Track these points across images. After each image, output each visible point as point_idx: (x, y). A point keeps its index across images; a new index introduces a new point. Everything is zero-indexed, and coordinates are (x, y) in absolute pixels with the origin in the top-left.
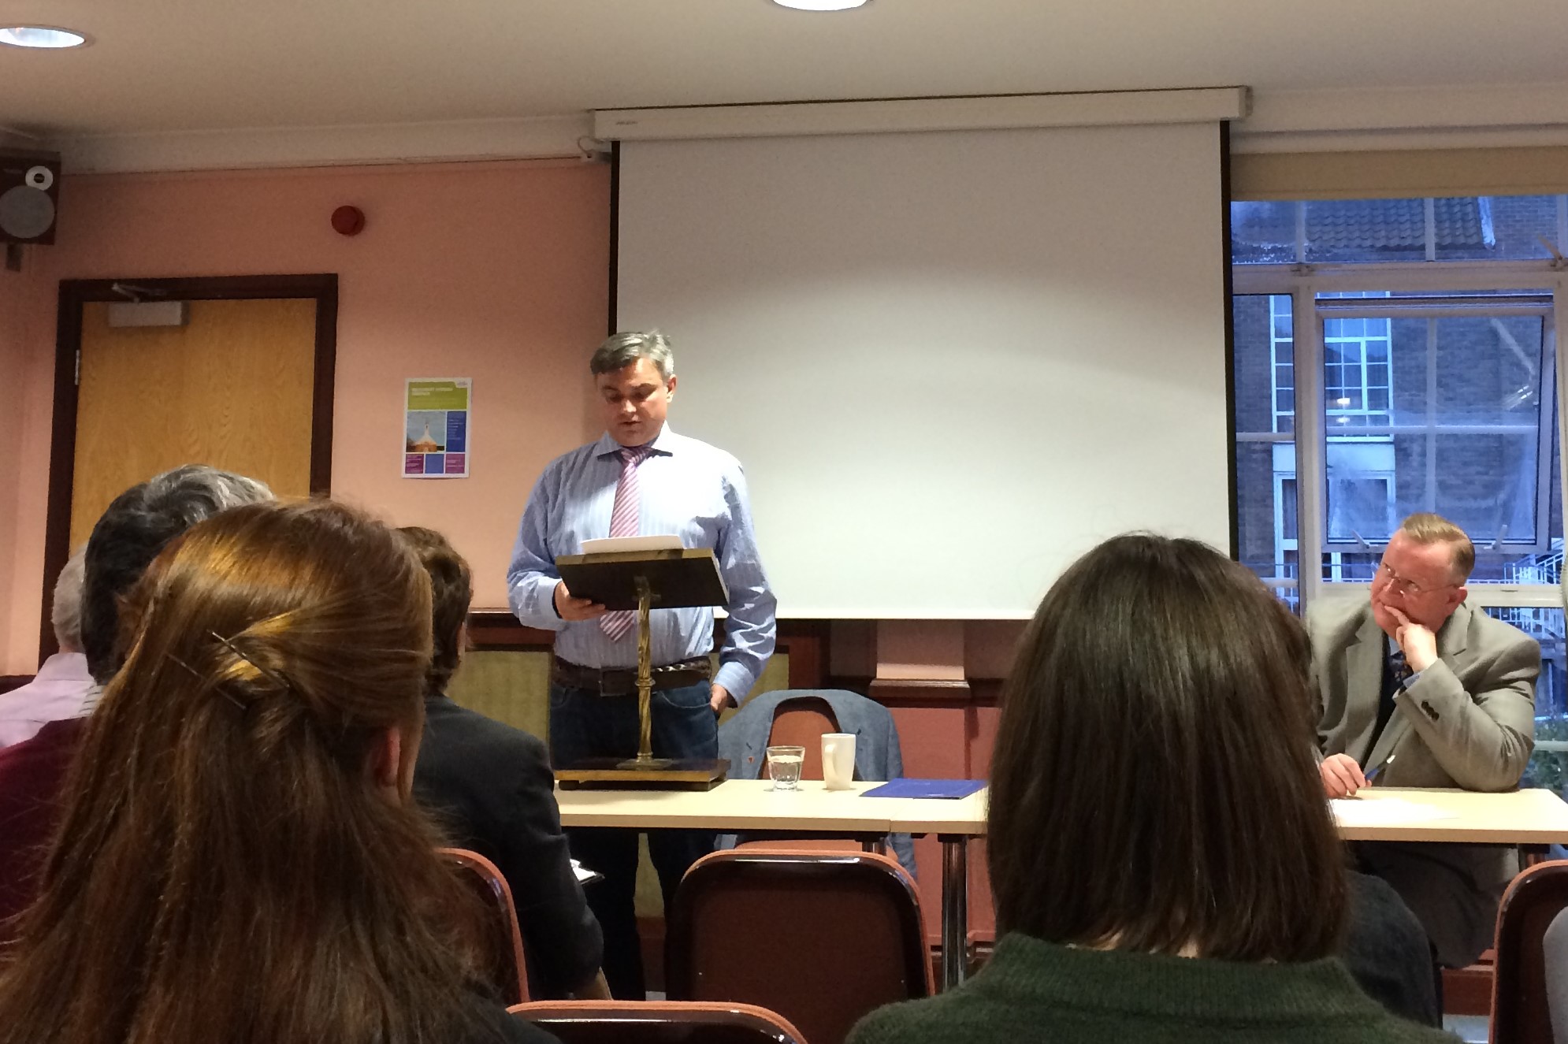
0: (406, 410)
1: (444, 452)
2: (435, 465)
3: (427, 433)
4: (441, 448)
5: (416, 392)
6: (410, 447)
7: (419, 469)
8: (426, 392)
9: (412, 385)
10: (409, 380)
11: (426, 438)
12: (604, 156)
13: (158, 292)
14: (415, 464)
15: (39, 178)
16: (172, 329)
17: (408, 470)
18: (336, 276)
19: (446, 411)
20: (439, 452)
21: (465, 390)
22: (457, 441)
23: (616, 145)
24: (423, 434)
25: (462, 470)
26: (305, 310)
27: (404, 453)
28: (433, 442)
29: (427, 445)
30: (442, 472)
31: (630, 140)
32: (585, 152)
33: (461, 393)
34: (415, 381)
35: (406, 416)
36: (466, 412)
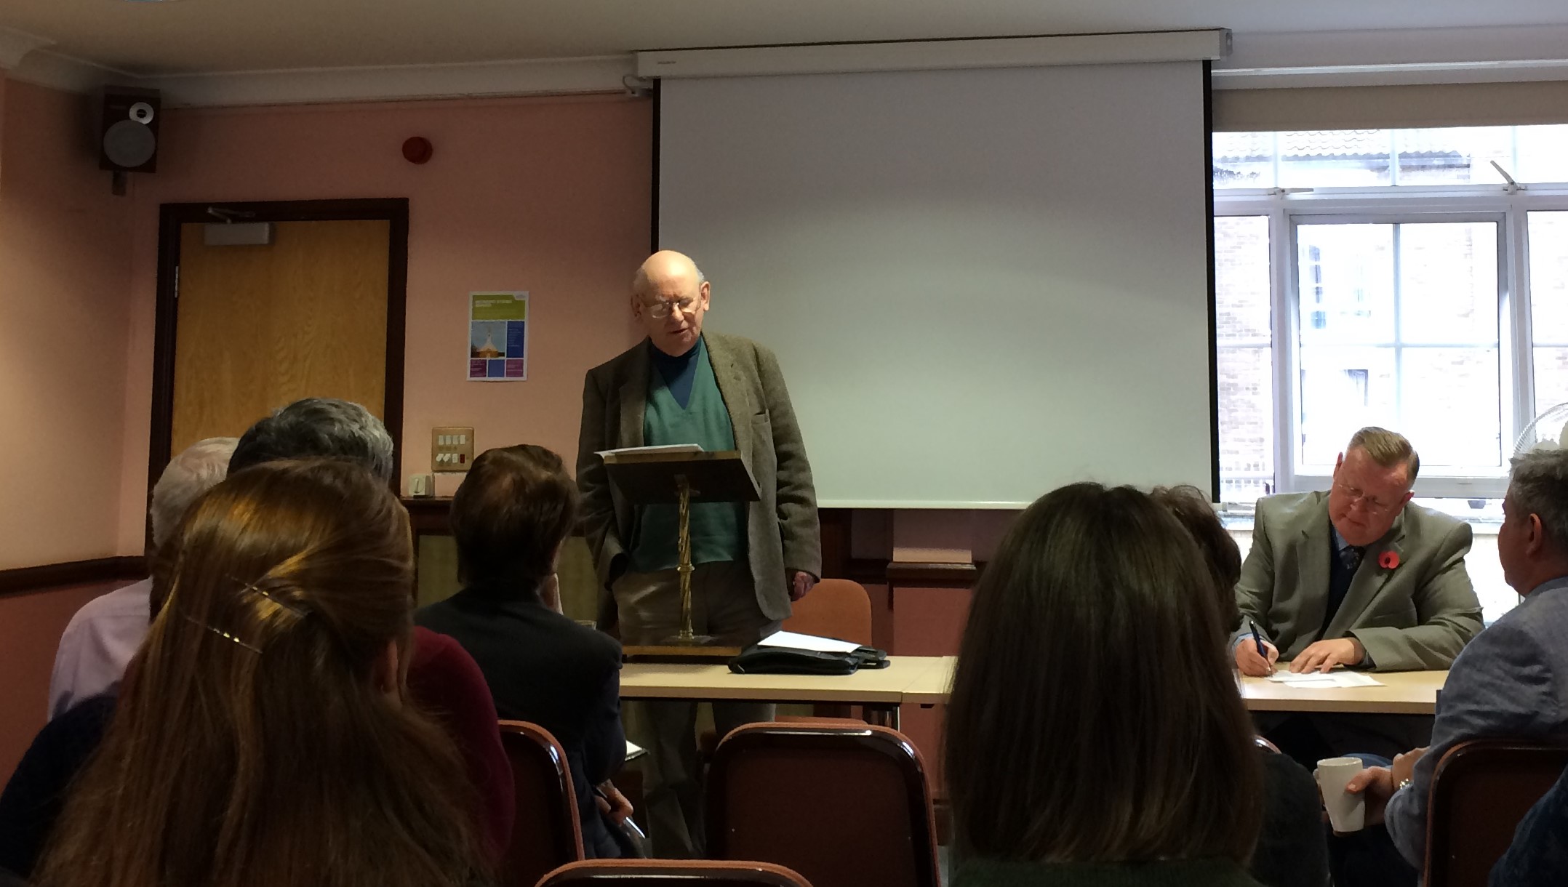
0: (470, 321)
1: (505, 358)
2: (497, 369)
3: (489, 341)
4: (502, 354)
5: (480, 304)
6: (475, 353)
7: (483, 372)
8: (487, 304)
9: (475, 298)
10: (473, 293)
11: (488, 346)
12: (646, 91)
13: (247, 214)
14: (478, 369)
15: (141, 114)
16: (261, 246)
17: (473, 374)
18: (407, 200)
19: (507, 321)
20: (500, 358)
21: (523, 302)
22: (516, 348)
23: (657, 82)
24: (485, 340)
26: (379, 230)
27: (469, 359)
28: (494, 349)
29: (489, 351)
30: (503, 376)
31: (671, 78)
32: (629, 88)
33: (519, 305)
34: (478, 293)
35: (470, 325)
36: (524, 322)
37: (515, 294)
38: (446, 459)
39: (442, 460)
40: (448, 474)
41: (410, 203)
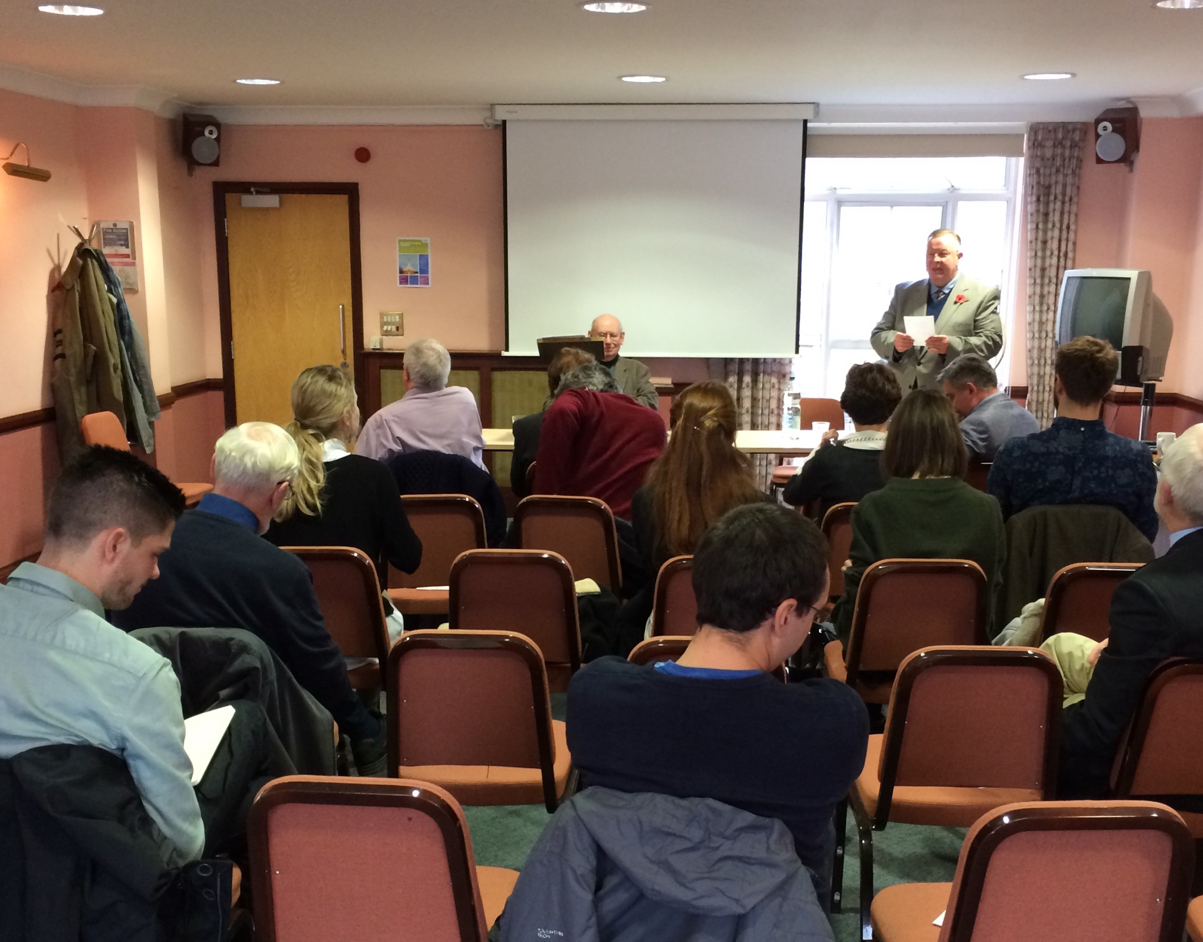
0: (398, 253)
1: (418, 275)
2: (414, 281)
3: (409, 265)
4: (417, 273)
5: (403, 244)
6: (401, 272)
7: (406, 282)
8: (408, 244)
9: (400, 241)
10: (398, 238)
11: (408, 268)
12: (497, 126)
13: (265, 190)
14: (404, 280)
15: (211, 133)
16: (274, 209)
17: (401, 283)
18: (357, 184)
19: (418, 254)
20: (416, 275)
21: (427, 244)
22: (424, 270)
23: (504, 122)
24: (407, 265)
25: (428, 284)
26: (342, 201)
27: (398, 275)
28: (412, 269)
29: (409, 271)
30: (418, 284)
31: (512, 121)
32: (487, 124)
33: (425, 245)
34: (401, 239)
35: (398, 256)
36: (428, 255)
37: (423, 239)
38: (389, 329)
39: (387, 330)
40: (390, 337)
41: (360, 187)
